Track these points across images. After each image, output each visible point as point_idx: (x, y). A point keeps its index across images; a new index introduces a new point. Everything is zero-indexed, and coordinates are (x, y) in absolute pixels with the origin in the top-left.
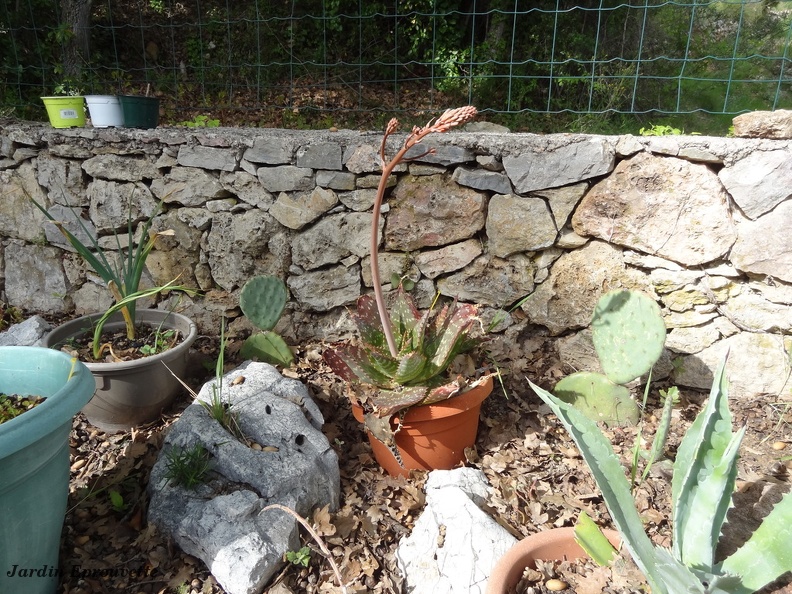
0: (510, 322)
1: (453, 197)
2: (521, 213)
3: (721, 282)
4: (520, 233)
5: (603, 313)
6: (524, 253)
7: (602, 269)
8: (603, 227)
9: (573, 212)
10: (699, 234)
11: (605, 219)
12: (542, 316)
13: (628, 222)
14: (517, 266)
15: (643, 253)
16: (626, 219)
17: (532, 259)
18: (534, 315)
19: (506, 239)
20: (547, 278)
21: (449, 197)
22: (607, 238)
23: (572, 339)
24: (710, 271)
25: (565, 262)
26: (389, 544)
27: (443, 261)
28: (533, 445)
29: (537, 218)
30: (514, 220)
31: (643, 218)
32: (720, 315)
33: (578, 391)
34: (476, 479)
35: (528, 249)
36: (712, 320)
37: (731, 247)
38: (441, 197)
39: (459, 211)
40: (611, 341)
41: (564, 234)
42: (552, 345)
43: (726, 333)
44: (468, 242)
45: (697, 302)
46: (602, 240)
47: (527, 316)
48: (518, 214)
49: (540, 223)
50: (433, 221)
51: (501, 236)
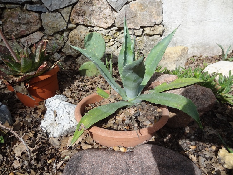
0: (60, 56)
1: (27, 15)
2: (53, 18)
3: (114, 32)
4: (55, 25)
5: (87, 42)
6: (58, 32)
7: (83, 34)
8: (80, 20)
9: (70, 16)
10: (106, 18)
11: (80, 17)
12: (69, 52)
13: (87, 17)
14: (57, 37)
15: (93, 27)
16: (86, 16)
17: (61, 35)
18: (67, 53)
19: (51, 28)
20: (68, 40)
21: (26, 15)
22: (82, 23)
23: (80, 58)
24: (111, 29)
25: (72, 34)
26: (37, 125)
27: (31, 40)
28: (78, 84)
29: (59, 19)
30: (51, 21)
31: (90, 15)
32: (116, 42)
33: (86, 68)
34: (62, 97)
35: (59, 30)
36: (115, 43)
37: (115, 21)
38: (22, 16)
39: (31, 20)
40: (91, 50)
41: (69, 24)
42: (75, 62)
43: (119, 46)
44: (38, 32)
45: (110, 39)
46: (81, 24)
47: (65, 54)
48: (52, 19)
49: (60, 21)
50: (22, 25)
51: (49, 27)
